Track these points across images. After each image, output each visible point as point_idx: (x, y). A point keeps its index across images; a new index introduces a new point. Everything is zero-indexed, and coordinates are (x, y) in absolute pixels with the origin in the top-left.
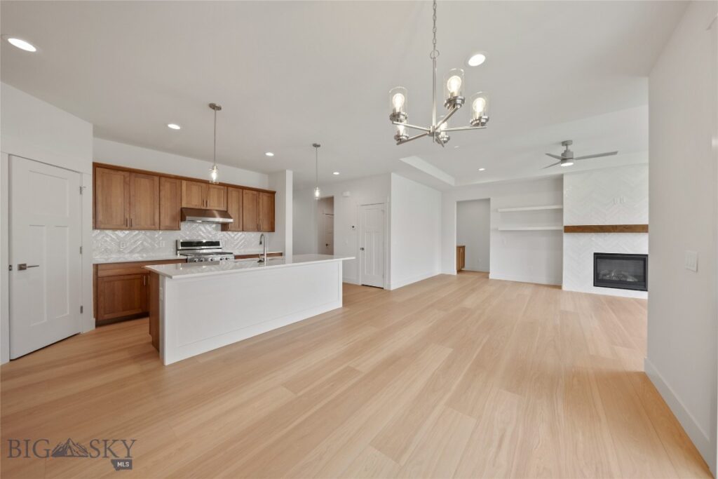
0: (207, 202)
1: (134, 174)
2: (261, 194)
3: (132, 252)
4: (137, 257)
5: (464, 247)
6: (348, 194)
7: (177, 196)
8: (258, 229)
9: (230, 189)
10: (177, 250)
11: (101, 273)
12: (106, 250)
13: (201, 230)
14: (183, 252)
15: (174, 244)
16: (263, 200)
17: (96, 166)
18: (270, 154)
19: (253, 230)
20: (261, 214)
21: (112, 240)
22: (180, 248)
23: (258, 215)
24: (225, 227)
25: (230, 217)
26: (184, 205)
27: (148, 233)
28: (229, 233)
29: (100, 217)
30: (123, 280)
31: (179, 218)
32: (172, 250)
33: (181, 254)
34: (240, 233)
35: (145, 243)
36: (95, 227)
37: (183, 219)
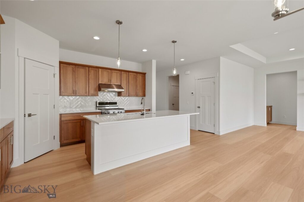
0: (111, 80)
1: (77, 66)
2: (138, 74)
3: (76, 108)
4: (78, 111)
5: (271, 107)
6: (189, 72)
7: (97, 77)
8: (137, 95)
9: (123, 72)
10: (97, 107)
11: (63, 119)
12: (65, 107)
13: (108, 96)
14: (99, 108)
15: (95, 103)
16: (139, 78)
17: (61, 63)
18: (145, 50)
19: (134, 96)
20: (138, 86)
21: (67, 101)
22: (98, 106)
23: (136, 86)
24: (119, 94)
25: (122, 88)
26: (100, 82)
27: (83, 97)
28: (122, 97)
29: (62, 90)
30: (72, 122)
31: (97, 89)
32: (94, 107)
33: (98, 109)
34: (127, 98)
35: (82, 103)
36: (60, 95)
37: (100, 90)
